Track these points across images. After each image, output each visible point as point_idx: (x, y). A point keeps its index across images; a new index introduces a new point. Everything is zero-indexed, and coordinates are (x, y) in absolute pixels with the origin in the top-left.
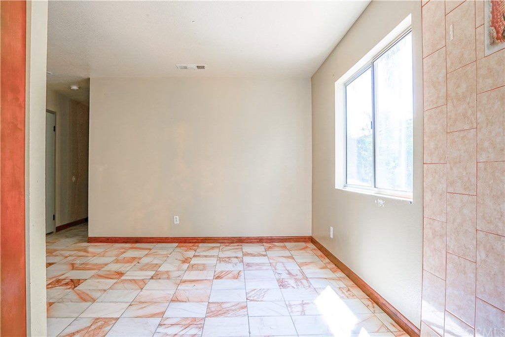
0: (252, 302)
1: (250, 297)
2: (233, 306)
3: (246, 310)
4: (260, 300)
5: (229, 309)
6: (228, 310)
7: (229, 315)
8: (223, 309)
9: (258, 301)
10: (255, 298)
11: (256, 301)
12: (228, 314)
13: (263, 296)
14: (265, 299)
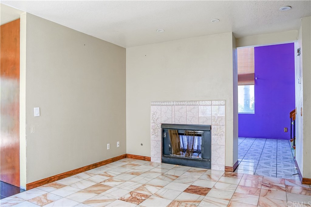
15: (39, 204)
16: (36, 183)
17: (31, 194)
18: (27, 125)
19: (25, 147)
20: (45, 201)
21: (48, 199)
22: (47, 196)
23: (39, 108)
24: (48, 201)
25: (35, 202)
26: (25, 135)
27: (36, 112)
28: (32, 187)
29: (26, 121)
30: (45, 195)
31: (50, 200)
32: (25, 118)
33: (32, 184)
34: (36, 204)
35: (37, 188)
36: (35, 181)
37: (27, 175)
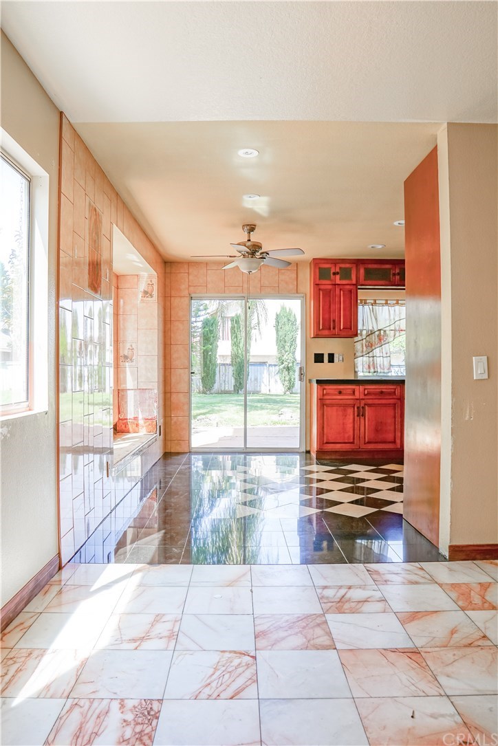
0: (242, 649)
1: (248, 666)
2: (283, 639)
3: (258, 629)
4: (227, 655)
5: (289, 632)
6: (290, 628)
7: (287, 618)
8: (301, 632)
9: (230, 652)
10: (237, 662)
11: (235, 652)
12: (287, 621)
13: (216, 669)
14: (215, 658)
15: (460, 603)
16: (474, 550)
17: (454, 571)
18: (454, 400)
19: (450, 454)
20: (477, 599)
21: (488, 598)
22: (489, 589)
23: (486, 357)
24: (484, 601)
25: (454, 595)
26: (451, 423)
27: (479, 368)
28: (464, 557)
29: (452, 389)
30: (485, 587)
31: (490, 603)
32: (451, 382)
33: (464, 549)
34: (454, 598)
35: (474, 562)
36: (472, 544)
37: (451, 522)
